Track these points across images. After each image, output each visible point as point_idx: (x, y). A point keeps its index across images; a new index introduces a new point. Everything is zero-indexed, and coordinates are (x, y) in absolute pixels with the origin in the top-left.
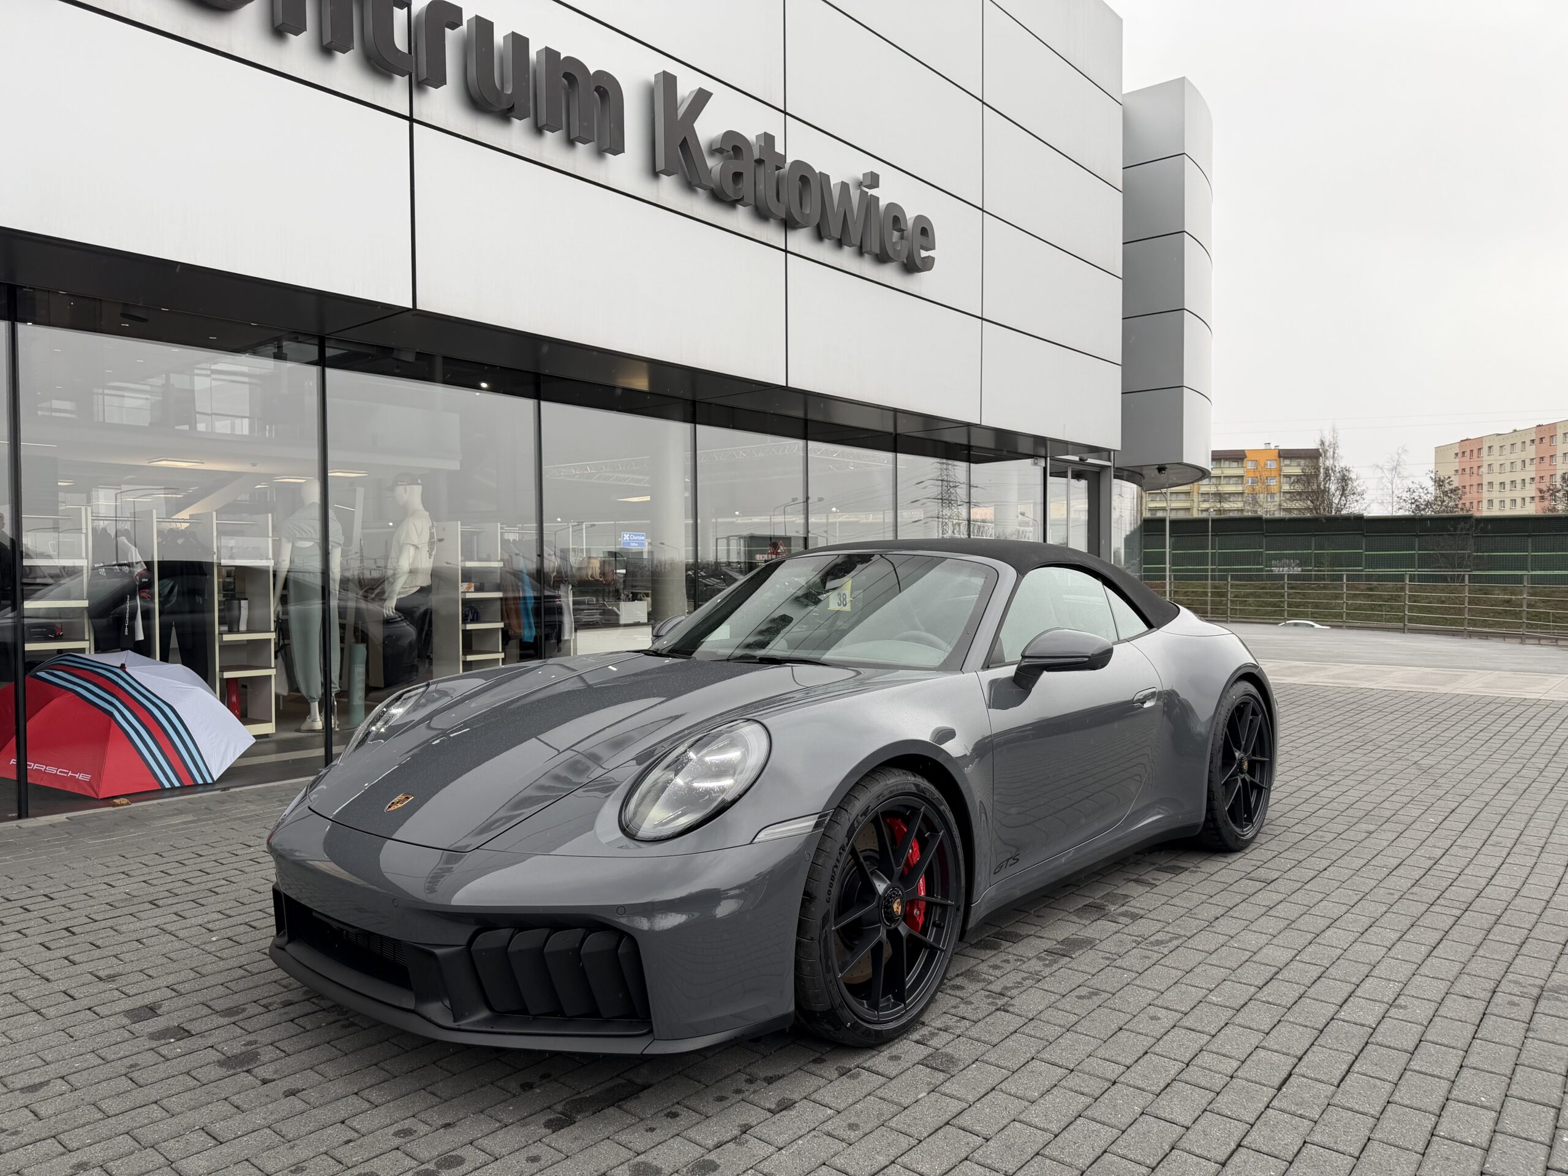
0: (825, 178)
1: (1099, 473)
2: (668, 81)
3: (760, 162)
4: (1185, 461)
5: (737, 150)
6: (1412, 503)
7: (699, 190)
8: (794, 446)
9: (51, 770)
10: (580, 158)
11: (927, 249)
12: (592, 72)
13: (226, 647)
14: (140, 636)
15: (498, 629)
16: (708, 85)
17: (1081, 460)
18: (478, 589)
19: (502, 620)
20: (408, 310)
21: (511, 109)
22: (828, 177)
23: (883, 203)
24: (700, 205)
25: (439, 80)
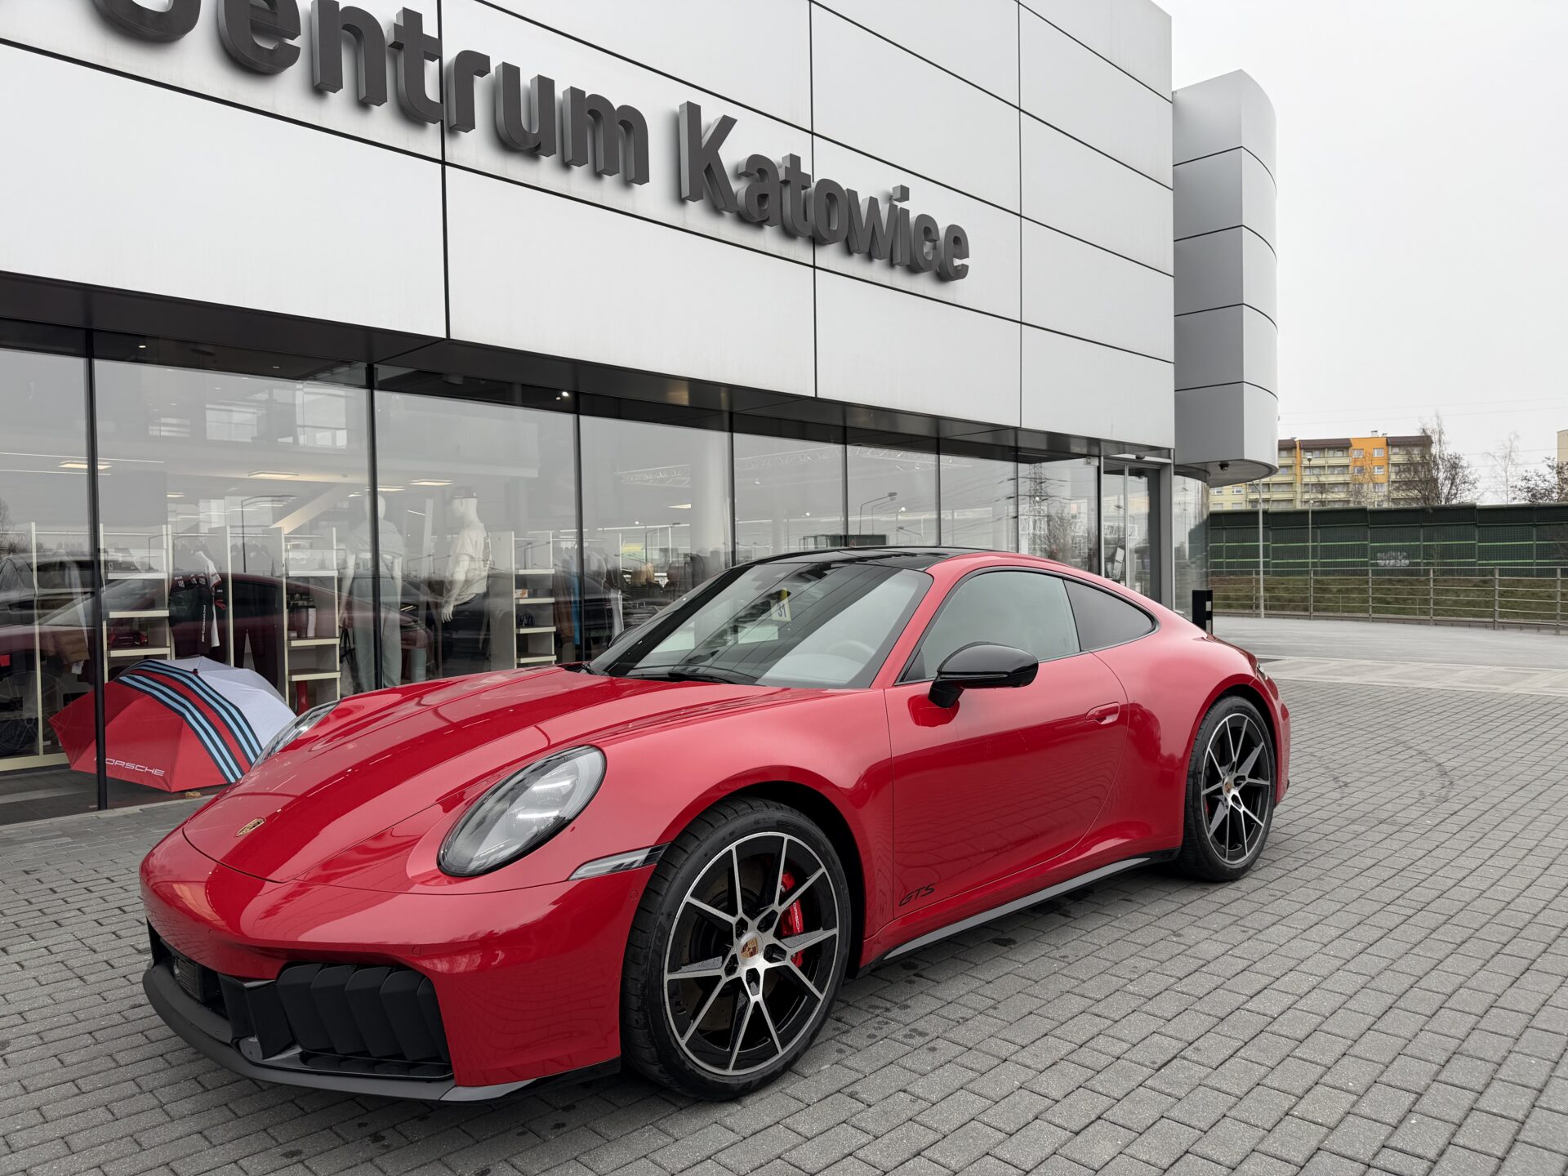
0: (853, 195)
1: (1158, 471)
2: (693, 111)
3: (786, 182)
4: (1246, 457)
5: (762, 172)
6: (1528, 492)
7: (726, 213)
8: (834, 450)
9: (130, 766)
10: (608, 190)
11: (961, 258)
12: (616, 108)
13: (294, 652)
14: (216, 643)
15: (551, 633)
16: (732, 111)
17: (1137, 458)
18: (532, 595)
19: (554, 625)
20: (443, 339)
21: (538, 147)
22: (855, 193)
23: (913, 216)
24: (726, 227)
25: (469, 125)
